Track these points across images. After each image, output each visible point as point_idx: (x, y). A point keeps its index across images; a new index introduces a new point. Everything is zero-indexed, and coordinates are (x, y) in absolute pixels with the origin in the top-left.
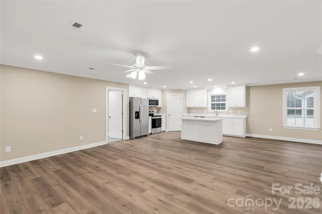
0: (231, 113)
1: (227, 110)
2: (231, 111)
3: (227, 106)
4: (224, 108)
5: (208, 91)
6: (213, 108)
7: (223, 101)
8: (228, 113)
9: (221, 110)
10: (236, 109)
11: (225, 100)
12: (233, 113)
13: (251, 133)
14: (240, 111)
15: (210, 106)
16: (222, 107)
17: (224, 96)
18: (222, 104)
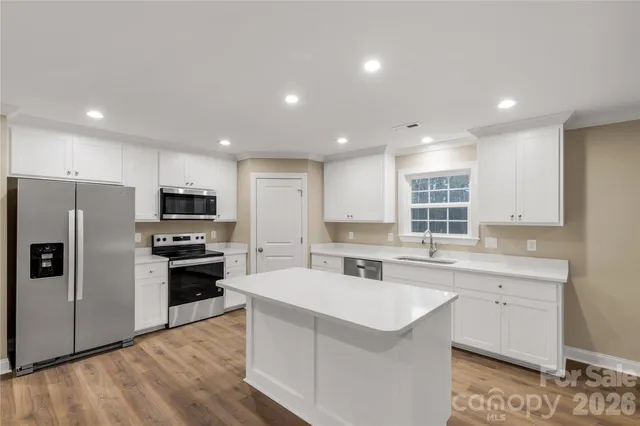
1: (471, 233)
2: (491, 242)
3: (472, 222)
4: (460, 228)
5: (400, 159)
6: (418, 227)
7: (455, 197)
8: (478, 248)
9: (447, 235)
10: (514, 235)
11: (464, 196)
13: (591, 348)
14: (531, 245)
15: (407, 221)
16: (457, 221)
17: (461, 181)
18: (452, 210)
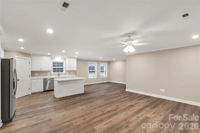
0: (67, 74)
1: (64, 72)
2: (67, 73)
4: (62, 71)
6: (54, 71)
8: (65, 74)
11: (63, 66)
12: (69, 74)
15: (52, 70)
